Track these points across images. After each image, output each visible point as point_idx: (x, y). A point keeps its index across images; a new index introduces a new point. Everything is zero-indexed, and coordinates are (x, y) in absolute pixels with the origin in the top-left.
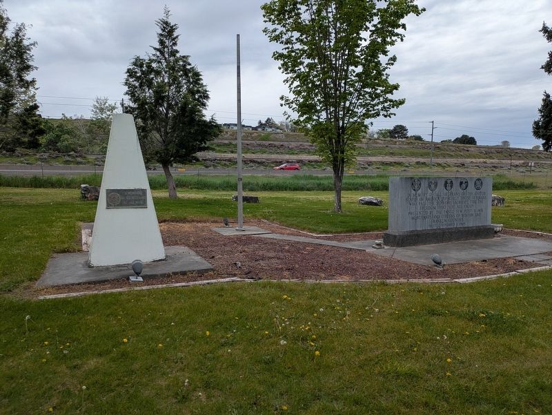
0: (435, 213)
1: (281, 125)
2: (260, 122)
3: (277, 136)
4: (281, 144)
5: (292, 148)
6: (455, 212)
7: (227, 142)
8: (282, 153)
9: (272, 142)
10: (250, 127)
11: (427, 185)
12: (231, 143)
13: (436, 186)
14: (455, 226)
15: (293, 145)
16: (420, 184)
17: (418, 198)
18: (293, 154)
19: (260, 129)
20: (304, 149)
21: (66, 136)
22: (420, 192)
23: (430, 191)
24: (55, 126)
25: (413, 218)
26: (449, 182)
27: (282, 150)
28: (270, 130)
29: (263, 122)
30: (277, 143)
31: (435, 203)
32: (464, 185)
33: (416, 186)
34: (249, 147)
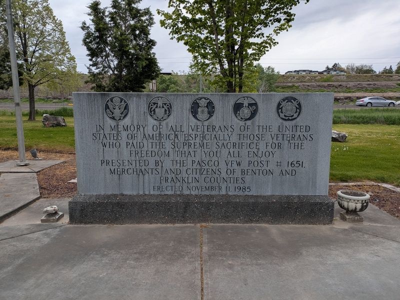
0: (168, 164)
1: (347, 68)
2: (327, 67)
3: (339, 78)
4: (340, 84)
5: (350, 87)
6: (223, 166)
7: (290, 84)
8: (339, 92)
9: (331, 83)
10: (317, 71)
11: (144, 107)
12: (294, 86)
13: (169, 110)
14: (223, 192)
15: (351, 84)
16: (126, 107)
17: (124, 134)
18: (350, 92)
19: (325, 73)
20: (362, 88)
21: (173, 85)
22: (127, 121)
23: (151, 122)
24: (167, 79)
25: (112, 172)
26: (203, 103)
27: (339, 89)
28: (335, 73)
29: (331, 67)
30: (336, 84)
31: (168, 145)
32: (246, 112)
33: (117, 112)
34: (309, 88)
